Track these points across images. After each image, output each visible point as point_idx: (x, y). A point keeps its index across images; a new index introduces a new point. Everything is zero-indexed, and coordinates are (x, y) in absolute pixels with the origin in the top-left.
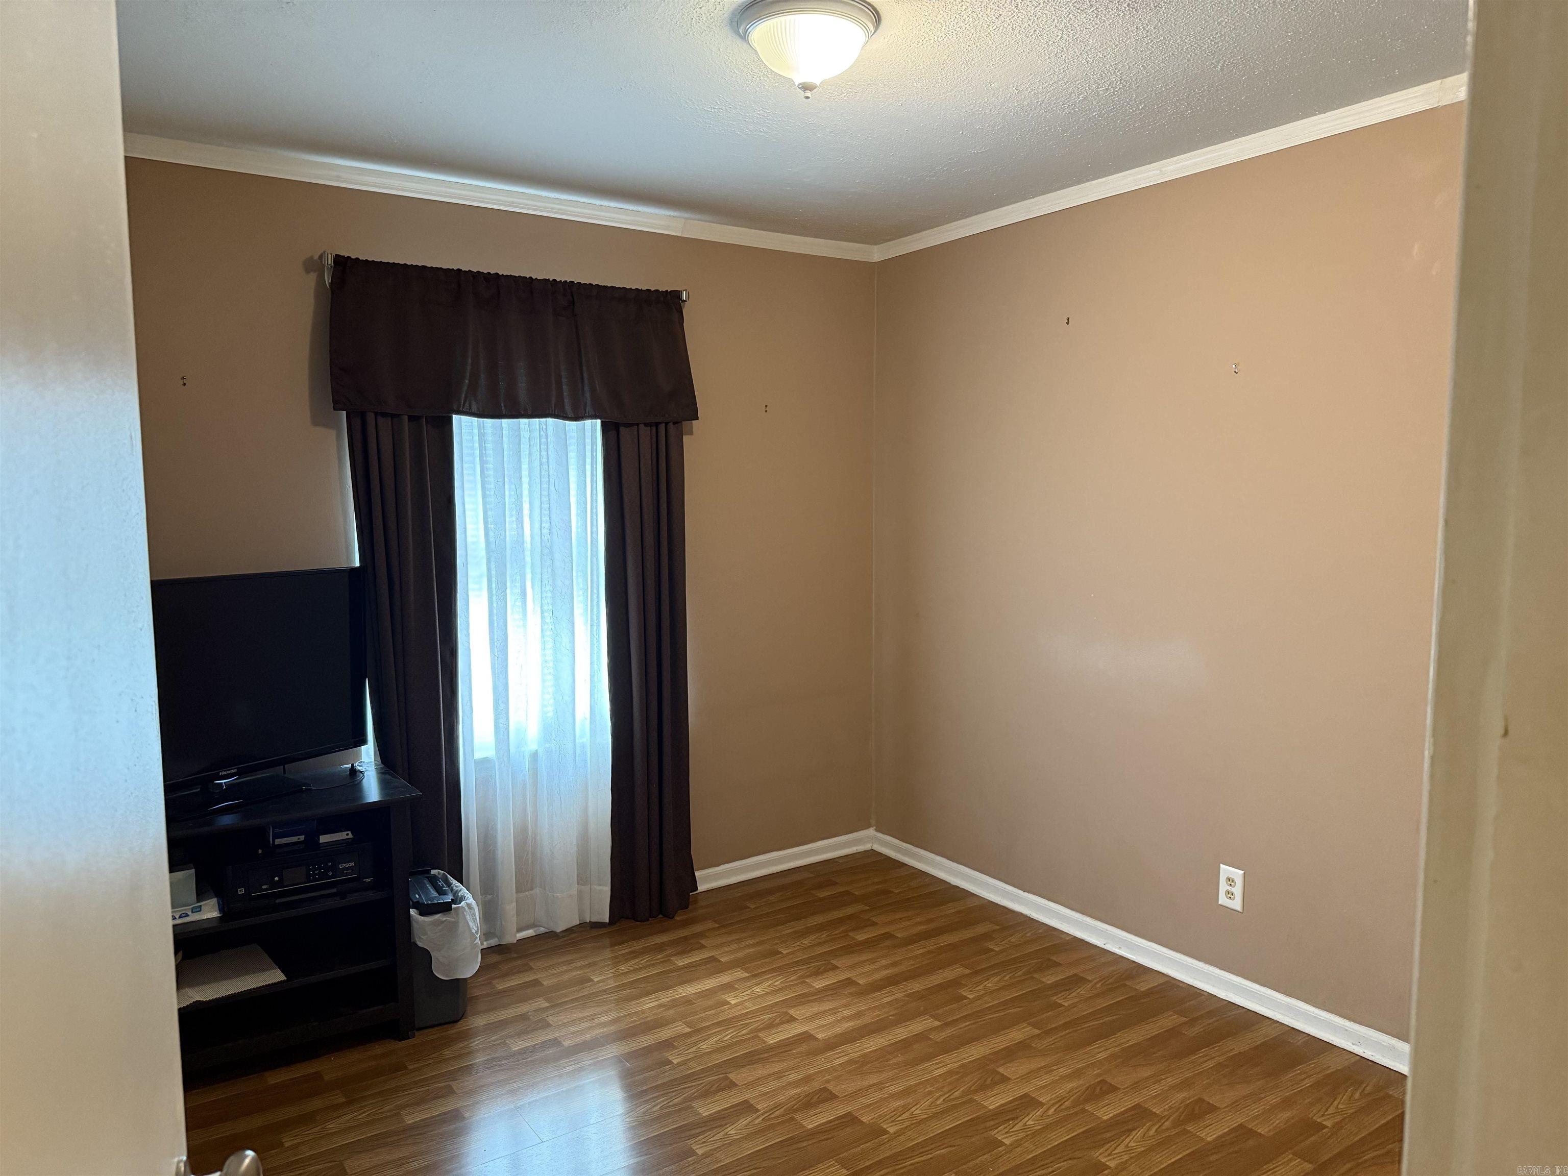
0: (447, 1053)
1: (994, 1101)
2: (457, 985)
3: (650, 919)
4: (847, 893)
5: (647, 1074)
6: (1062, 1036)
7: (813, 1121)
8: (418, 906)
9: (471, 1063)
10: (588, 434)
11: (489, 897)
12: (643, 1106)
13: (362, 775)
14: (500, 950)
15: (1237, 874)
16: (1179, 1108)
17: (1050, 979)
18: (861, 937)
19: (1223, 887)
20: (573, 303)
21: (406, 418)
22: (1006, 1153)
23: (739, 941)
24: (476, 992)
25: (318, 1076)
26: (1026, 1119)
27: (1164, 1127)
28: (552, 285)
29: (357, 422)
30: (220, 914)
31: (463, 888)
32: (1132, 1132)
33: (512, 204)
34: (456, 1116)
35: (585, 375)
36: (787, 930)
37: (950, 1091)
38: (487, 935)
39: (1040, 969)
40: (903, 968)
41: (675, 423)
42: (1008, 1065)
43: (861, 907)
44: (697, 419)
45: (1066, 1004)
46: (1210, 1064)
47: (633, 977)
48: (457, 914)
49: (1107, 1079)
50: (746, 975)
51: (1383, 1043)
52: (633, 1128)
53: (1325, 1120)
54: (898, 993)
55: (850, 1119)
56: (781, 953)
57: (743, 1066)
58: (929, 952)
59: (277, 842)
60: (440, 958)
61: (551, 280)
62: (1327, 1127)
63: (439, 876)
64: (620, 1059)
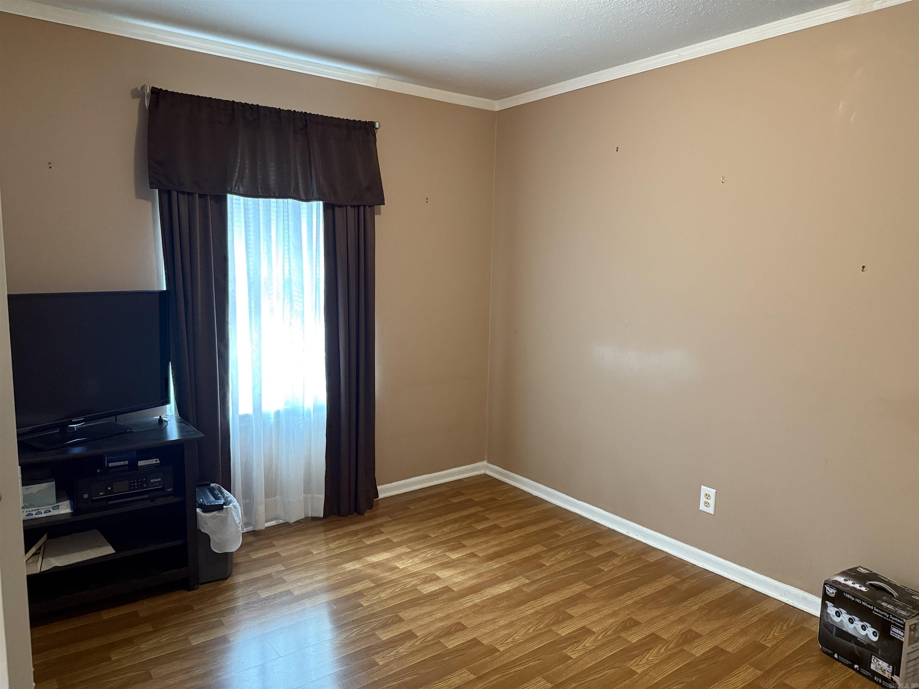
0: (219, 599)
1: (565, 630)
2: (226, 557)
3: (349, 515)
4: (470, 500)
5: (346, 613)
6: (604, 590)
7: (452, 643)
8: (202, 506)
9: (234, 605)
10: (314, 211)
11: (248, 501)
12: (344, 634)
13: (166, 423)
14: (254, 533)
15: (712, 492)
16: (678, 635)
17: (595, 554)
18: (480, 527)
19: (703, 499)
20: (306, 126)
21: (197, 195)
22: (573, 664)
23: (405, 529)
24: (239, 560)
25: (136, 613)
26: (585, 642)
27: (669, 648)
28: (293, 114)
29: (166, 196)
30: (72, 510)
31: (231, 495)
32: (650, 651)
33: (269, 61)
34: (224, 640)
35: (313, 173)
36: (433, 523)
37: (537, 624)
38: (246, 524)
39: (589, 548)
40: (506, 546)
41: (370, 206)
42: (573, 608)
43: (478, 509)
44: (384, 204)
45: (606, 570)
46: (695, 608)
47: (338, 551)
48: (227, 512)
49: (633, 617)
50: (409, 550)
51: (799, 595)
52: (338, 648)
53: (767, 643)
54: (502, 563)
55: (475, 642)
56: (430, 536)
57: (408, 608)
58: (521, 537)
59: (110, 465)
60: (216, 539)
61: (292, 111)
62: (768, 647)
63: (216, 488)
64: (329, 603)
